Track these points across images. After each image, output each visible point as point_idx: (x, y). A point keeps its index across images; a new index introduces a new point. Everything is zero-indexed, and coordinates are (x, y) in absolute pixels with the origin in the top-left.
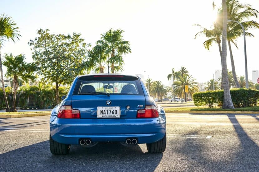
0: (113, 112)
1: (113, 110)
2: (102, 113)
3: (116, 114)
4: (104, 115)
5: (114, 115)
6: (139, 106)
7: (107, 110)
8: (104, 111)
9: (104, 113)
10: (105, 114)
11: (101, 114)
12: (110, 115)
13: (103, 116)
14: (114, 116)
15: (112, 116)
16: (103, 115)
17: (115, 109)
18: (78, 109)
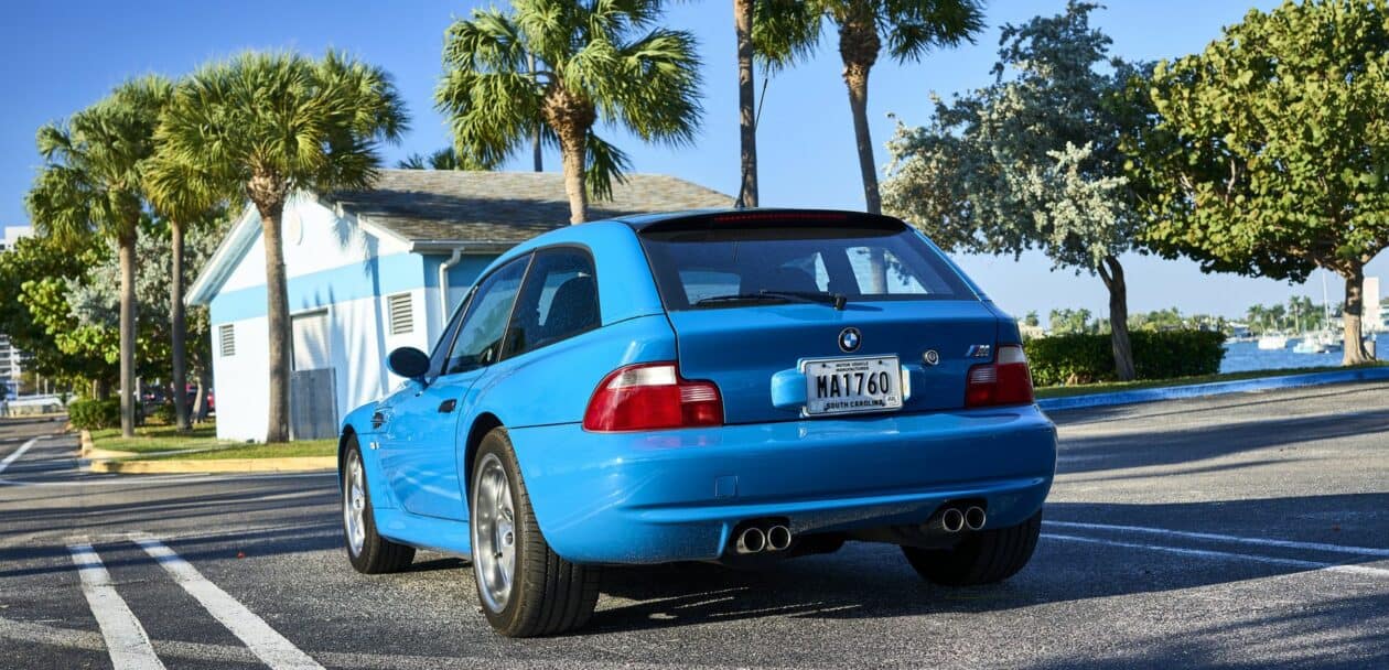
0: (871, 382)
1: (873, 375)
2: (823, 394)
3: (885, 392)
4: (836, 399)
5: (879, 396)
6: (972, 347)
7: (846, 376)
8: (835, 378)
9: (833, 392)
10: (839, 395)
11: (819, 396)
12: (859, 399)
13: (828, 406)
14: (876, 403)
15: (866, 403)
16: (830, 400)
17: (879, 369)
18: (713, 377)
